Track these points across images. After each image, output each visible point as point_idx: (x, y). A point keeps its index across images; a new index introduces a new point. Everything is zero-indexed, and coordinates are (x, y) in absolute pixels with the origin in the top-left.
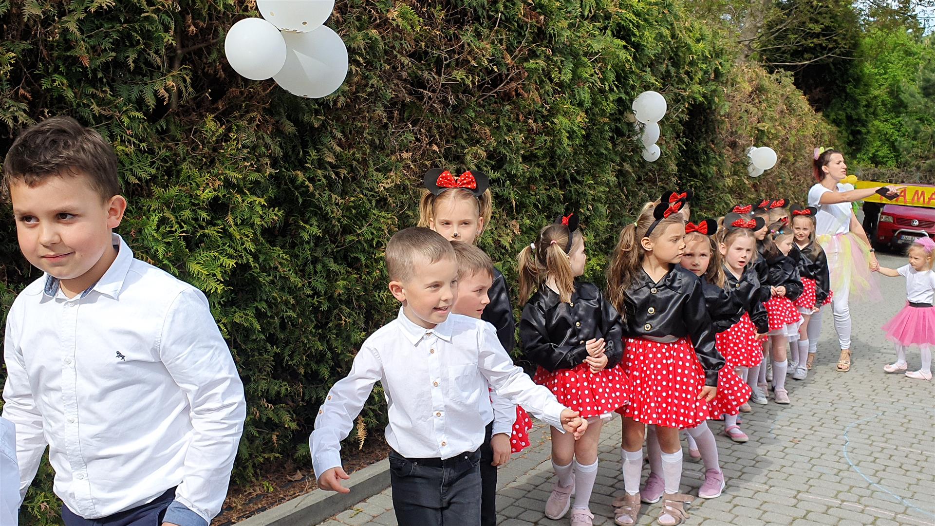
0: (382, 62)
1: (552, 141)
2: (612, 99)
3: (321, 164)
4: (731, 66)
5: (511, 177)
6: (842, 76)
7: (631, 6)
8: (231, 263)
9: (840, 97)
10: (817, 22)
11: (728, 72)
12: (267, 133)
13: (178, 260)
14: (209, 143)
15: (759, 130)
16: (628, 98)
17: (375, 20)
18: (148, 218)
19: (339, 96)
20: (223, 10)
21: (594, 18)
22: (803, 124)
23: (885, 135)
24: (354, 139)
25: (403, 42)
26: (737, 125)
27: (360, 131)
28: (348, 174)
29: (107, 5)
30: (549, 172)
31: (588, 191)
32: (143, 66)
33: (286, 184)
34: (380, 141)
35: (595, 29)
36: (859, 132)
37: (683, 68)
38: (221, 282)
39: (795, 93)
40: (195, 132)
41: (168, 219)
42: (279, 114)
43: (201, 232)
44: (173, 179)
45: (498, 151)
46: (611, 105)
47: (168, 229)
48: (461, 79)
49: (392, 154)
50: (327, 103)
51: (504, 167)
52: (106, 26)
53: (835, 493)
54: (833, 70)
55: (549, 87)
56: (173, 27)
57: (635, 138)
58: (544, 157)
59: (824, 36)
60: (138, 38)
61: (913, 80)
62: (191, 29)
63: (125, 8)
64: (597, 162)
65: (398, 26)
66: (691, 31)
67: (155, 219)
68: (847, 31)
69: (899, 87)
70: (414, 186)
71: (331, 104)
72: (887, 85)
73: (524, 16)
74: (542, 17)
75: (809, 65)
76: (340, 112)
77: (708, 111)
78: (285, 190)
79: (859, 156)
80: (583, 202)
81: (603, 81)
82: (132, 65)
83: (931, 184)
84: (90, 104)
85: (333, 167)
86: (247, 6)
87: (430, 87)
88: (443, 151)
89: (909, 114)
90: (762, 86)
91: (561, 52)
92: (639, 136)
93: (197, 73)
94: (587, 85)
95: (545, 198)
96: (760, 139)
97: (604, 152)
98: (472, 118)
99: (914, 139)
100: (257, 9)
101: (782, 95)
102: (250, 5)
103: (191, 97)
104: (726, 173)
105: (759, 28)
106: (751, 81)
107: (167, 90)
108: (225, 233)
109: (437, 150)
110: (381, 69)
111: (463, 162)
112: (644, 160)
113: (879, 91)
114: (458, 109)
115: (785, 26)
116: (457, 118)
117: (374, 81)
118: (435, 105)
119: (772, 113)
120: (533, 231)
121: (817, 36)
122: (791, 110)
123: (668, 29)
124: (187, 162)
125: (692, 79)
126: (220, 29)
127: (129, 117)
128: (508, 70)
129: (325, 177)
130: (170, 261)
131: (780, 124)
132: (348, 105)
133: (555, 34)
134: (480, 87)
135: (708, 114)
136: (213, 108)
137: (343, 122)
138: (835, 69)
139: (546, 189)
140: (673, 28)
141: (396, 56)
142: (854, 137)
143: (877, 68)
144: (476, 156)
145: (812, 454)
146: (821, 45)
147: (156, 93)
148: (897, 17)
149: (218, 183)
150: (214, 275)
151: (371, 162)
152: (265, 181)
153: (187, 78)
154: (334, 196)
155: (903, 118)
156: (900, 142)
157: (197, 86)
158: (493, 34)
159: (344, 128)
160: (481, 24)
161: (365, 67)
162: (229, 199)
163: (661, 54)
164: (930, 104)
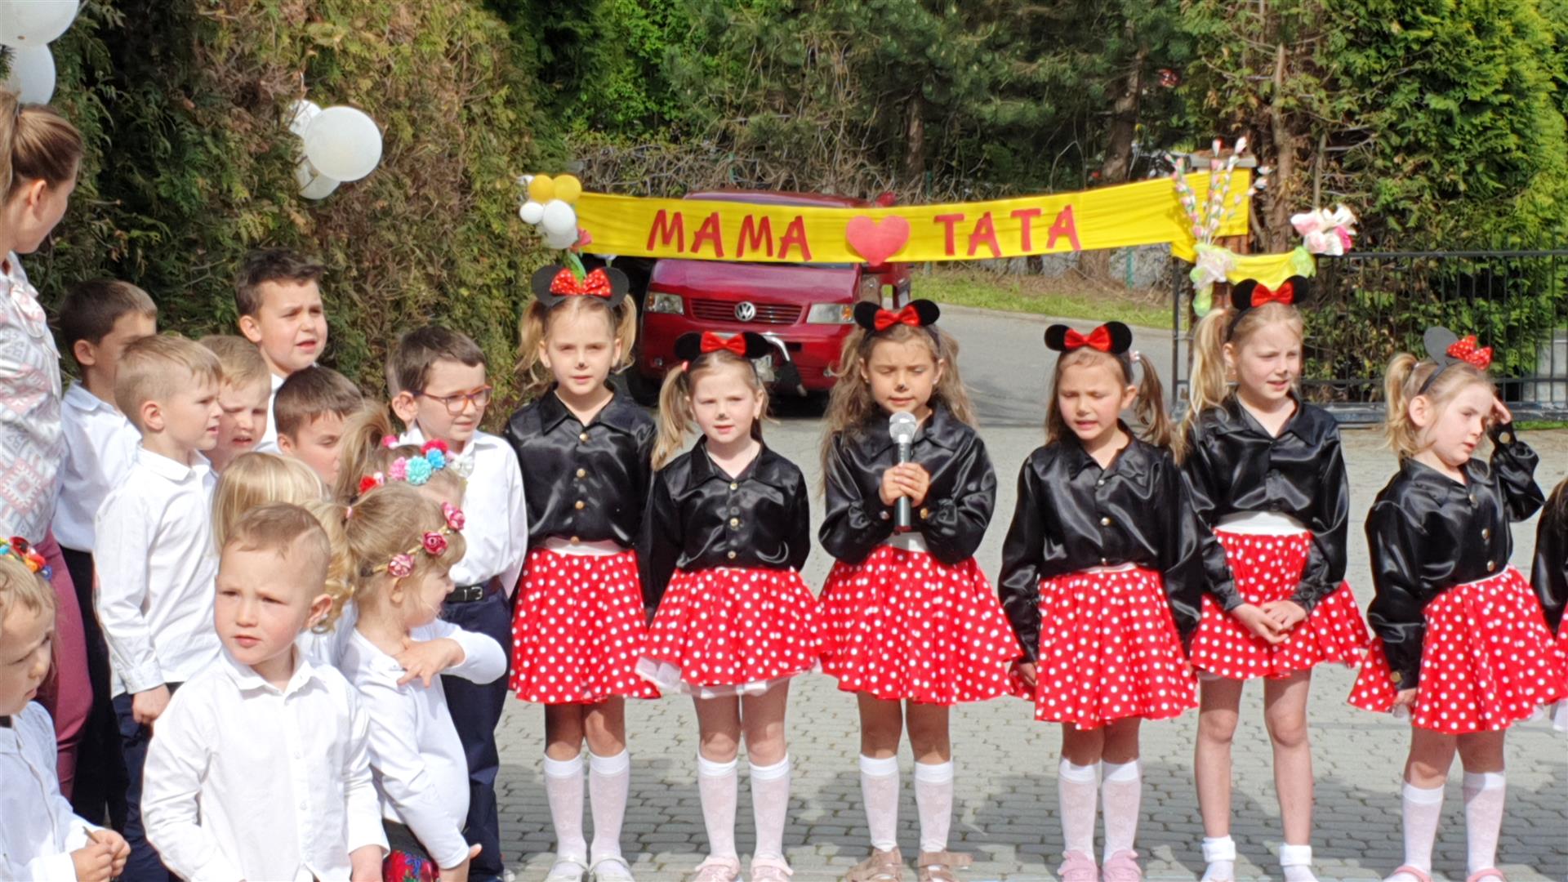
15: (314, 47)
36: (569, 36)
83: (767, 188)
99: (712, 50)
104: (241, 193)
142: (554, 50)
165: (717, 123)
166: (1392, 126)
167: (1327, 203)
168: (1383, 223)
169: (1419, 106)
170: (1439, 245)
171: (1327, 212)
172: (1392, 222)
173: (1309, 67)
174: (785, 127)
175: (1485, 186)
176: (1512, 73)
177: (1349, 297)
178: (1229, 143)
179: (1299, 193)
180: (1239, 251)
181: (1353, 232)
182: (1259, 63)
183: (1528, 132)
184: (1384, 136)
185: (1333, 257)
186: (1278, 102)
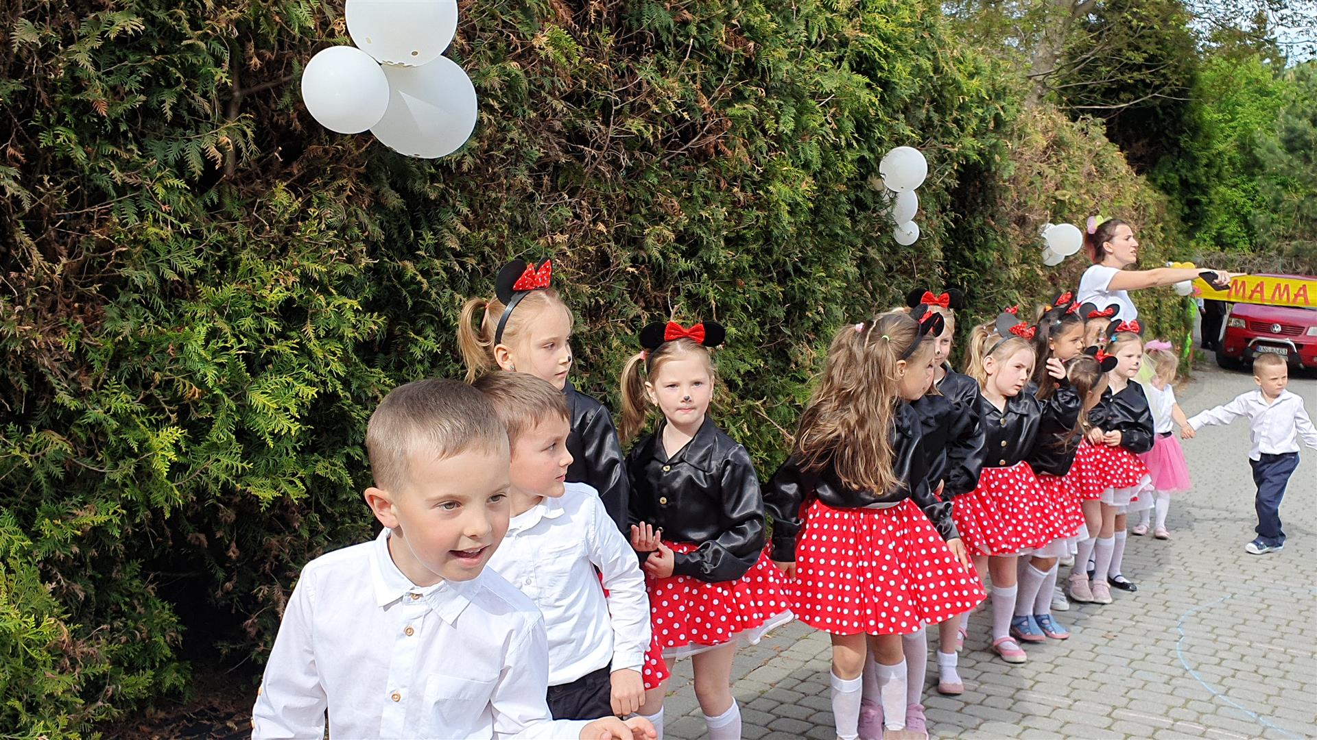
0: (525, 107)
1: (767, 218)
2: (850, 158)
3: (439, 250)
4: (1018, 111)
5: (709, 268)
6: (1174, 124)
7: (877, 28)
8: (310, 392)
9: (1171, 153)
10: (1137, 49)
11: (1014, 120)
12: (361, 208)
13: (235, 388)
14: (279, 222)
15: (1057, 201)
16: (872, 156)
17: (516, 48)
18: (192, 329)
19: (464, 155)
20: (298, 35)
21: (825, 45)
22: (1119, 191)
23: (1234, 206)
24: (486, 216)
25: (555, 78)
26: (1026, 193)
27: (495, 205)
28: (478, 264)
29: (132, 29)
30: (763, 261)
31: (817, 286)
32: (185, 114)
33: (389, 279)
34: (523, 217)
35: (827, 60)
36: (1198, 202)
37: (951, 114)
38: (297, 420)
39: (1108, 147)
40: (259, 208)
41: (221, 330)
42: (380, 180)
43: (267, 348)
44: (229, 273)
45: (690, 231)
46: (850, 166)
47: (221, 344)
48: (639, 130)
49: (540, 236)
50: (447, 165)
51: (700, 254)
52: (132, 57)
53: (1165, 708)
54: (1161, 117)
55: (761, 142)
56: (227, 58)
57: (883, 213)
58: (756, 240)
59: (1148, 68)
60: (178, 75)
61: (1273, 130)
62: (253, 62)
63: (159, 32)
64: (831, 246)
65: (547, 56)
66: (961, 63)
67: (202, 330)
68: (1179, 61)
69: (1252, 140)
70: (572, 281)
71: (454, 166)
72: (1235, 136)
73: (726, 42)
74: (751, 44)
75: (1127, 109)
76: (466, 178)
77: (986, 174)
78: (387, 288)
79: (1198, 235)
80: (810, 302)
81: (837, 133)
82: (169, 114)
83: (1298, 274)
84: (109, 168)
85: (457, 255)
86: (333, 30)
87: (594, 142)
88: (612, 231)
89: (1268, 177)
90: (1061, 139)
91: (778, 94)
92: (889, 209)
93: (262, 123)
94: (815, 138)
95: (758, 298)
96: (1060, 213)
97: (840, 232)
98: (654, 186)
99: (1275, 211)
100: (347, 33)
101: (1090, 151)
102: (337, 29)
103: (253, 157)
104: (1012, 260)
105: (1057, 57)
106: (1045, 131)
107: (220, 148)
108: (302, 349)
109: (605, 231)
110: (524, 117)
111: (641, 248)
112: (897, 244)
113: (1225, 145)
114: (635, 173)
115: (1093, 55)
116: (633, 185)
117: (514, 134)
118: (602, 168)
119: (1076, 176)
120: (741, 343)
121: (1139, 68)
122: (1102, 172)
123: (929, 59)
124: (248, 250)
125: (962, 129)
126: (295, 63)
127: (165, 187)
128: (704, 118)
129: (445, 269)
130: (223, 390)
131: (1088, 191)
132: (477, 168)
133: (769, 69)
134: (665, 141)
135: (986, 178)
136: (286, 173)
137: (471, 192)
138: (1164, 114)
139: (758, 285)
140: (936, 59)
141: (546, 98)
142: (1190, 208)
143: (1222, 111)
144: (660, 238)
145: (1133, 655)
146: (1143, 81)
147: (203, 153)
148: (1248, 42)
149: (292, 279)
150: (287, 410)
151: (510, 248)
152: (359, 275)
153: (249, 132)
154: (458, 296)
155: (1260, 182)
156: (1255, 215)
157: (263, 142)
158: (682, 68)
159: (472, 200)
160: (666, 54)
161: (502, 114)
162: (309, 301)
163: (920, 94)
164: (1296, 163)
165: (1276, 244)
174: (1309, 247)
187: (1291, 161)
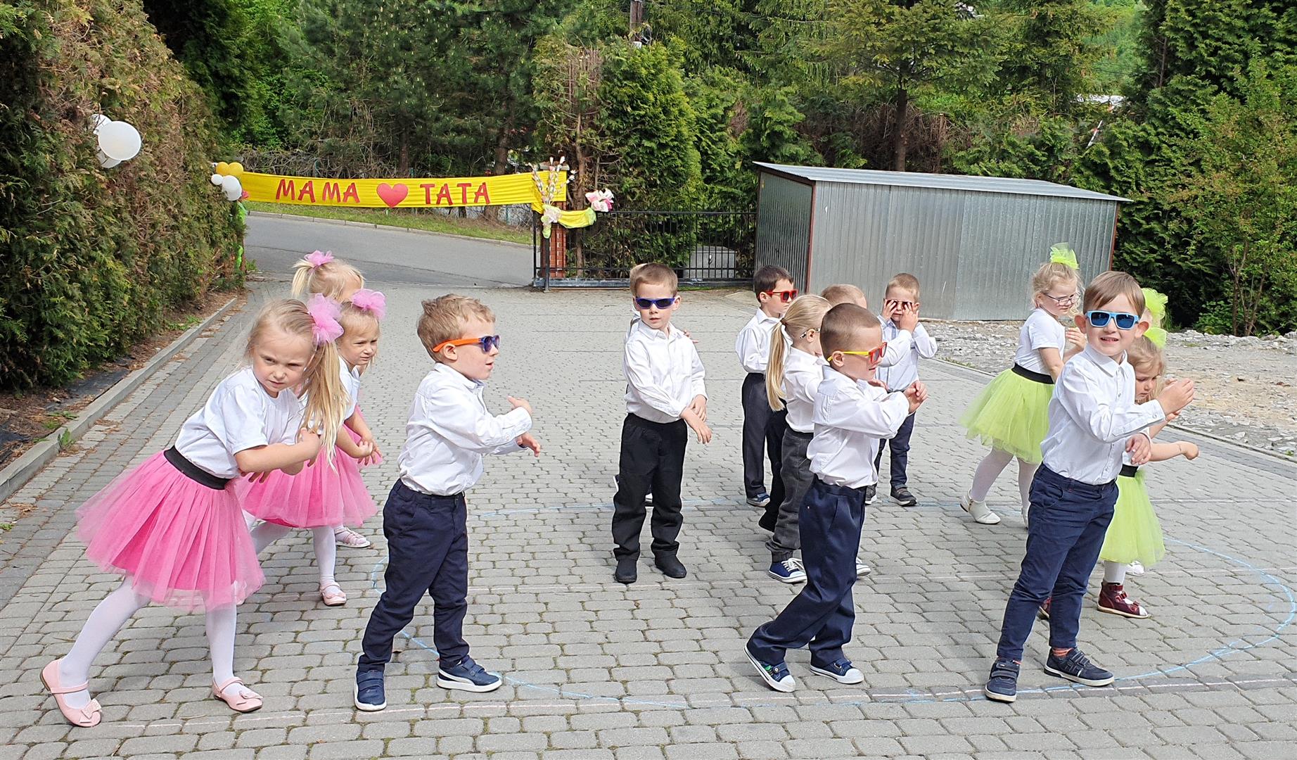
9: (198, 39)
15: (105, 90)
36: (234, 96)
61: (293, 18)
69: (273, 28)
89: (294, 69)
96: (111, 107)
155: (285, 75)
156: (283, 111)
164: (320, 55)
165: (308, 142)
166: (628, 154)
167: (599, 189)
168: (624, 198)
169: (639, 145)
170: (649, 208)
171: (601, 192)
172: (629, 197)
173: (592, 126)
175: (667, 182)
176: (679, 132)
177: (611, 229)
178: (557, 159)
179: (589, 183)
180: (562, 209)
181: (612, 202)
182: (570, 123)
183: (686, 159)
184: (625, 158)
185: (604, 213)
186: (579, 141)
187: (315, 53)
